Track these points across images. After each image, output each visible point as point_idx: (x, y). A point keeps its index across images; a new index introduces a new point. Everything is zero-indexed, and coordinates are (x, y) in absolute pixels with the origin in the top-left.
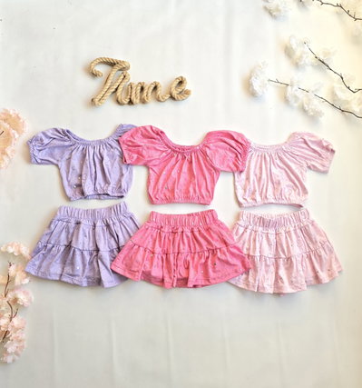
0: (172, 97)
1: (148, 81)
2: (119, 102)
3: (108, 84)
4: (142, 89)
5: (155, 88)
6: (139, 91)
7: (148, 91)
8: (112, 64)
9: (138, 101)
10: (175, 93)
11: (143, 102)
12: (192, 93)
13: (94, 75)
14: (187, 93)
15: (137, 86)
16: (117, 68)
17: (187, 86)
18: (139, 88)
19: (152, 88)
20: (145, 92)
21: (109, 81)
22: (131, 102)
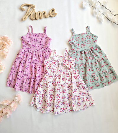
0: (50, 16)
1: (41, 11)
2: (31, 19)
3: (27, 13)
4: (39, 14)
5: (44, 13)
6: (38, 15)
7: (42, 14)
8: (28, 6)
9: (38, 18)
10: (51, 14)
11: (40, 18)
12: (57, 14)
13: (22, 10)
14: (56, 14)
15: (37, 13)
16: (30, 7)
17: (55, 12)
18: (38, 14)
19: (43, 13)
20: (40, 15)
21: (28, 12)
22: (36, 19)
